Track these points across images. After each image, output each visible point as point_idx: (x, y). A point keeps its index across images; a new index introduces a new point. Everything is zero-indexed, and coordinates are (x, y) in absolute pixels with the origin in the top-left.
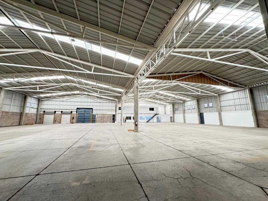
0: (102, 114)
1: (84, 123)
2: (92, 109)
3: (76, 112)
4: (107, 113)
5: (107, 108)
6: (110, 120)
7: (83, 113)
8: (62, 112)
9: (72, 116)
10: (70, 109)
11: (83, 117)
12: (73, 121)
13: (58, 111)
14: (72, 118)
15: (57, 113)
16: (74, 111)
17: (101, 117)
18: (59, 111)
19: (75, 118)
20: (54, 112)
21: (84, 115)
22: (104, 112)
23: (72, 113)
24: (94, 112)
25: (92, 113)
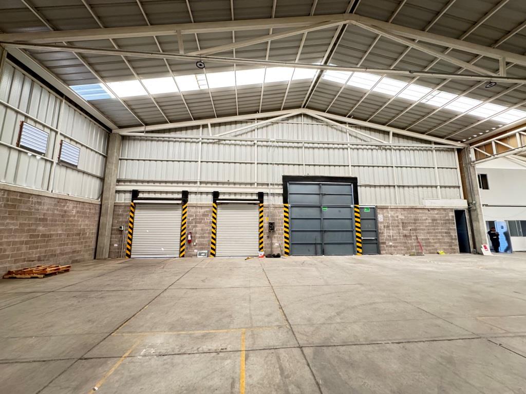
0: (403, 205)
1: (323, 253)
2: (353, 181)
3: (281, 198)
4: (428, 204)
5: (423, 177)
6: (447, 240)
7: (314, 200)
8: (216, 195)
9: (266, 220)
10: (251, 184)
11: (316, 225)
12: (272, 244)
13: (196, 193)
14: (266, 225)
15: (192, 199)
16: (272, 191)
17: (404, 224)
18: (201, 193)
19: (280, 228)
20: (180, 196)
21: (321, 211)
22: (410, 198)
23: (265, 203)
24: (367, 198)
25: (356, 202)
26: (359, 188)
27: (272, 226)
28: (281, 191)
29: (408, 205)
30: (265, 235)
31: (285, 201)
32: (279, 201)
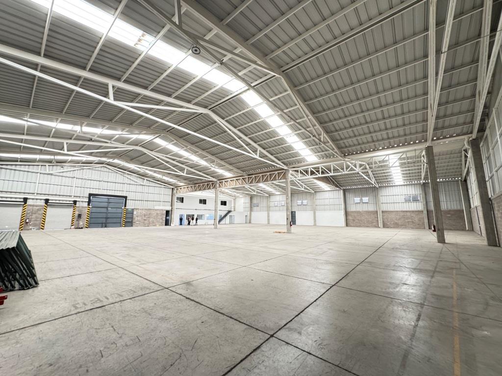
0: (146, 208)
1: (106, 227)
2: (126, 197)
3: (87, 203)
4: (156, 208)
5: (156, 198)
6: (161, 221)
7: (105, 205)
8: (47, 201)
9: (77, 213)
10: (70, 196)
11: (104, 215)
12: (78, 223)
13: (33, 199)
14: (76, 215)
15: (29, 202)
16: (82, 200)
17: (145, 215)
18: (37, 199)
19: (85, 217)
20: (22, 200)
21: (107, 209)
22: (150, 205)
23: (77, 205)
24: (130, 205)
25: (125, 206)
26: (127, 201)
27: (80, 216)
28: (87, 200)
29: (148, 208)
30: (75, 220)
31: (89, 205)
32: (86, 205)
